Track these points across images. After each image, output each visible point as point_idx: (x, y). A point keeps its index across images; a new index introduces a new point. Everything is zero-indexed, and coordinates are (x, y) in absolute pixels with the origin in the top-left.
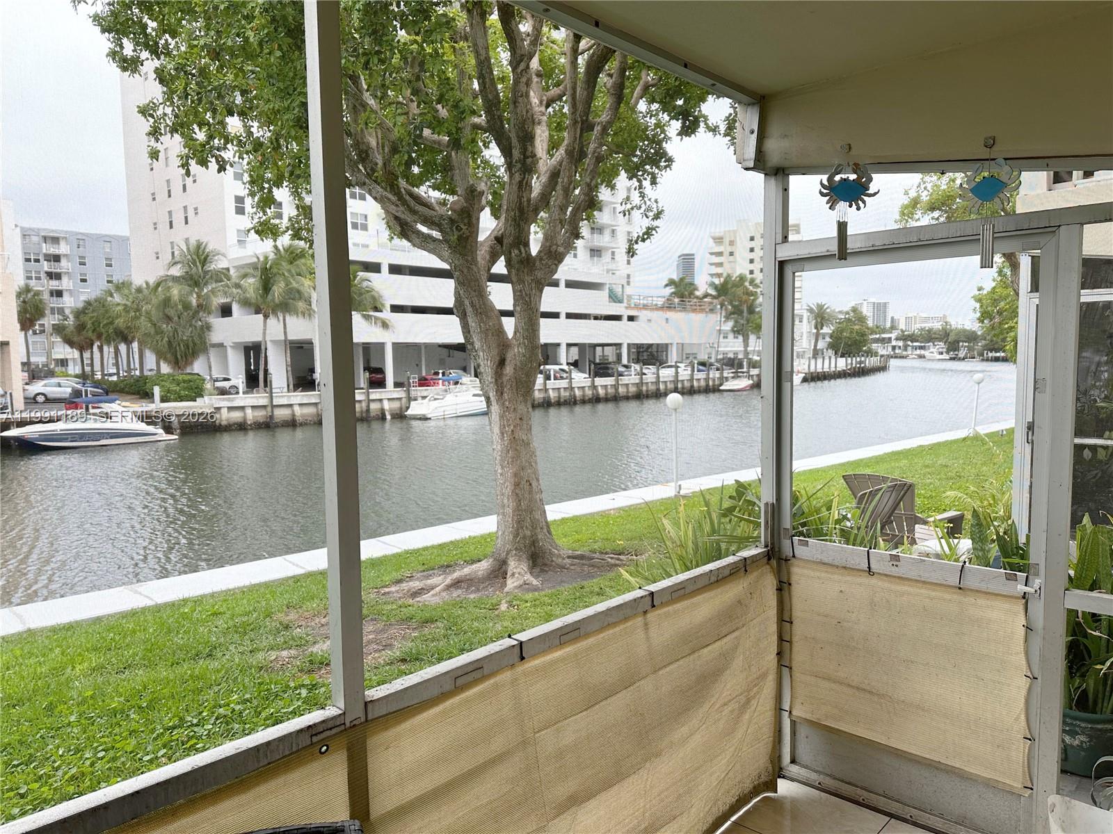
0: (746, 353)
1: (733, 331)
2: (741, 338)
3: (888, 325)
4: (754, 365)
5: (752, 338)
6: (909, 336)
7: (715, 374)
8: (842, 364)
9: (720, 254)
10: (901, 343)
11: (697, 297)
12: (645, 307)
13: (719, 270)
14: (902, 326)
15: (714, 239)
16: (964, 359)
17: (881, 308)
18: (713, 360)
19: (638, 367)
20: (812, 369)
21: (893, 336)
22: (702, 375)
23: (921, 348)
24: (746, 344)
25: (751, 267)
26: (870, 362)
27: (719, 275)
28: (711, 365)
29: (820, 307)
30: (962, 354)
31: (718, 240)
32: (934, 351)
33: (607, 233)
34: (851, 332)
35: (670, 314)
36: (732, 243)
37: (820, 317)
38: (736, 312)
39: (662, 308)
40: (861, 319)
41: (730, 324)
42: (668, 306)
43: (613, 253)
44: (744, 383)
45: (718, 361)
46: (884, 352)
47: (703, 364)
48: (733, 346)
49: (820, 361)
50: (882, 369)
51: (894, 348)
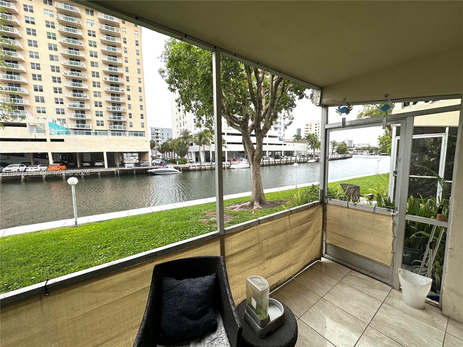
0: (314, 153)
1: (311, 148)
2: (313, 149)
3: (353, 146)
4: (316, 156)
5: (316, 149)
6: (358, 149)
7: (306, 158)
8: (340, 156)
9: (308, 128)
10: (356, 151)
11: (302, 139)
12: (288, 142)
13: (307, 133)
14: (356, 146)
15: (306, 125)
16: (374, 155)
17: (351, 142)
18: (305, 155)
19: (286, 157)
20: (332, 157)
21: (354, 149)
22: (302, 159)
23: (362, 152)
24: (314, 151)
25: (316, 132)
26: (348, 155)
27: (307, 134)
28: (305, 156)
29: (334, 141)
30: (373, 153)
31: (307, 125)
32: (365, 153)
33: (279, 124)
34: (342, 148)
35: (295, 144)
36: (311, 126)
37: (334, 144)
38: (312, 143)
39: (292, 142)
40: (345, 145)
41: (310, 146)
42: (294, 141)
43: (280, 129)
44: (313, 161)
45: (307, 155)
46: (351, 153)
47: (303, 156)
48: (311, 151)
49: (334, 155)
50: (351, 157)
51: (354, 152)
